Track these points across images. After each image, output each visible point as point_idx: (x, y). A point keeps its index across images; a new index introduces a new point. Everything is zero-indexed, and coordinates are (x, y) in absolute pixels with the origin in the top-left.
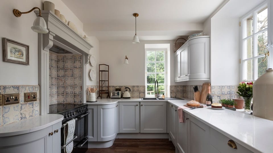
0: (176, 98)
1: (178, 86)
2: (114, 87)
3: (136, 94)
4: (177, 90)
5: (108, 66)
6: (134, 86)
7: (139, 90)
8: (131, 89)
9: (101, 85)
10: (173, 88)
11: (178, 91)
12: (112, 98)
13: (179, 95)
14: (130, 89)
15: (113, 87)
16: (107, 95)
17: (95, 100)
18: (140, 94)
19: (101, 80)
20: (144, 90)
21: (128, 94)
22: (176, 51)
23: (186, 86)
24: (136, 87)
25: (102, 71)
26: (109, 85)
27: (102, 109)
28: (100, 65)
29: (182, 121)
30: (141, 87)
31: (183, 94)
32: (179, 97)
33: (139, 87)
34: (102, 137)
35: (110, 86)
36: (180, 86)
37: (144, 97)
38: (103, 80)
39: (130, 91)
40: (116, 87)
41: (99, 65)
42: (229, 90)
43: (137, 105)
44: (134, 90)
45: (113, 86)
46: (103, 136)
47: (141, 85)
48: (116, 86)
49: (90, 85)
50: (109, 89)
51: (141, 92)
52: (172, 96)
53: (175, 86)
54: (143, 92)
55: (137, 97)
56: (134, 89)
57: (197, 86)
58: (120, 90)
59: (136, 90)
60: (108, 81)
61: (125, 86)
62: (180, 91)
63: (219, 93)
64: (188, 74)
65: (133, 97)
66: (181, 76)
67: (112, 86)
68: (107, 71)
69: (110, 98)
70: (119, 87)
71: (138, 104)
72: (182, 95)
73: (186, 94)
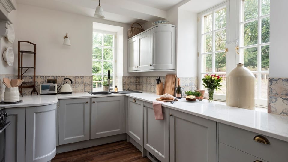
0: (130, 91)
1: (131, 77)
2: (45, 78)
3: (80, 87)
4: (130, 81)
5: (35, 45)
6: (76, 77)
7: (84, 82)
8: (73, 81)
9: (20, 75)
10: (126, 80)
11: (131, 83)
12: (42, 94)
13: (133, 88)
14: (71, 80)
15: (42, 78)
16: (31, 89)
17: (19, 100)
18: (85, 87)
19: (20, 66)
20: (91, 82)
21: (67, 88)
22: (132, 37)
23: (140, 77)
24: (80, 77)
25: (22, 52)
26: (36, 75)
27: (35, 114)
28: (21, 43)
29: (162, 119)
30: (86, 78)
31: (137, 86)
32: (133, 90)
33: (84, 78)
34: (34, 159)
35: (38, 77)
36: (134, 77)
37: (90, 90)
38: (23, 66)
39: (72, 83)
40: (47, 78)
41: (19, 42)
42: (191, 82)
43: (87, 103)
44: (77, 82)
45: (43, 76)
46: (36, 156)
47: (87, 75)
48: (49, 77)
49: (4, 74)
50: (36, 80)
51: (86, 84)
52: (125, 89)
53: (129, 77)
54: (90, 85)
55: (81, 92)
56: (76, 80)
57: (160, 78)
58: (54, 82)
59: (80, 82)
60: (35, 68)
61: (63, 77)
62: (133, 82)
63: (183, 84)
64: (153, 64)
65: (75, 92)
66: (140, 65)
67: (41, 76)
68: (32, 52)
69: (38, 94)
70: (53, 78)
71: (89, 100)
72: (135, 87)
73: (140, 86)
